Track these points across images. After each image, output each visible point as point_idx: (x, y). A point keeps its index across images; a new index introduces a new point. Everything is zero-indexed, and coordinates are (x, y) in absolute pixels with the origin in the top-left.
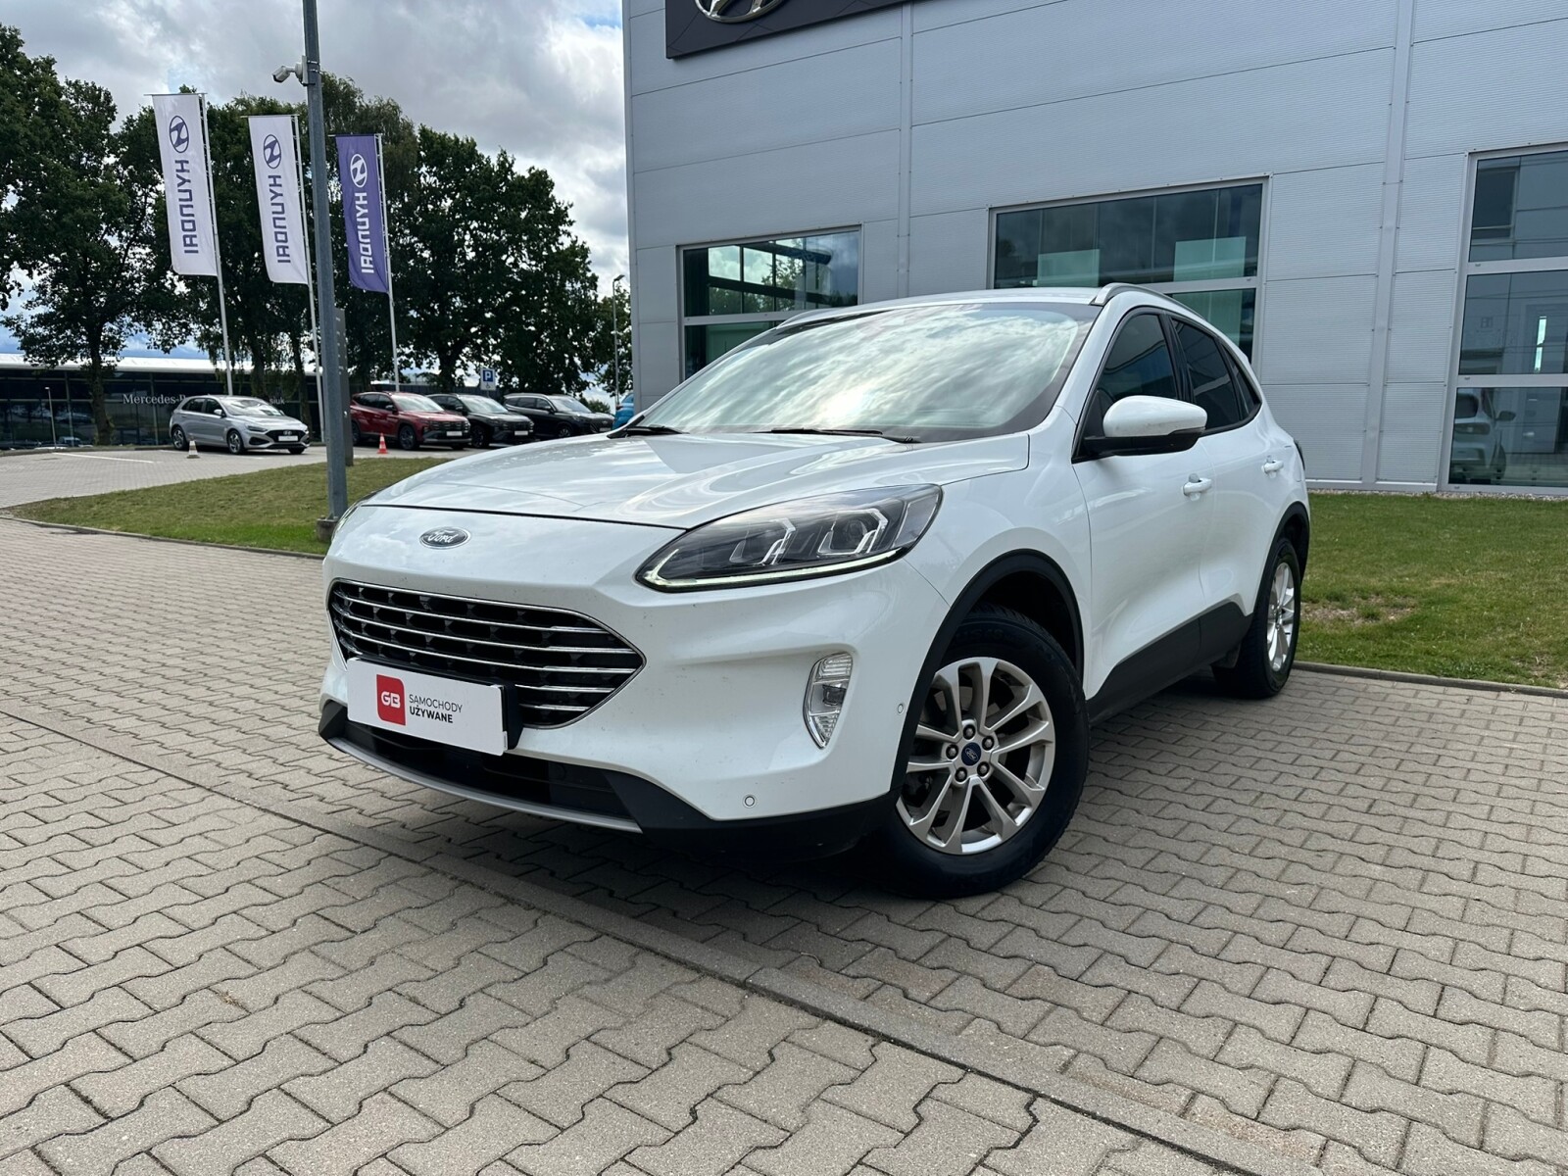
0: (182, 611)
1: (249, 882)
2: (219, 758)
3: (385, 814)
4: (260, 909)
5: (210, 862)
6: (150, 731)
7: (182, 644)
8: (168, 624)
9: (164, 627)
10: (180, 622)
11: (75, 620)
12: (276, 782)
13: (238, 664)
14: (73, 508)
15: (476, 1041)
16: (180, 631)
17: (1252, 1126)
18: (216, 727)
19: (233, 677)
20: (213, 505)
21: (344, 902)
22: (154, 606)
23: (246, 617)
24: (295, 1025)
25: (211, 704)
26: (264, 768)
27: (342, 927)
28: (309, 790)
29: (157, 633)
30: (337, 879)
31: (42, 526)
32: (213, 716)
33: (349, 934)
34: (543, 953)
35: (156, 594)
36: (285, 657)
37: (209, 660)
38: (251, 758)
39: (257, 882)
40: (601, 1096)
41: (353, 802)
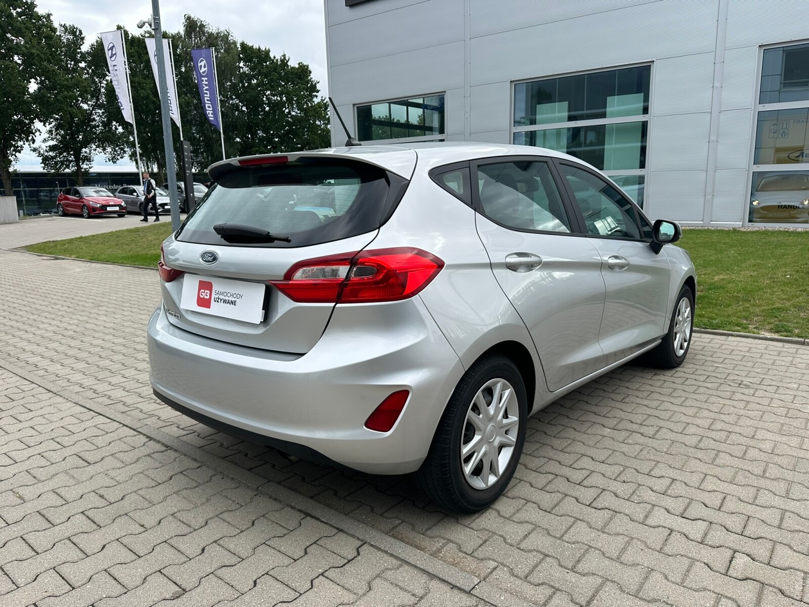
0: (88, 300)
1: (53, 439)
2: (70, 377)
3: (135, 405)
4: (52, 452)
5: (39, 430)
6: (44, 363)
7: (81, 318)
8: (77, 308)
9: (75, 309)
10: (84, 306)
11: (35, 306)
12: (91, 389)
13: (102, 328)
14: (56, 246)
15: (120, 516)
16: (82, 311)
17: (466, 558)
18: (77, 361)
19: (96, 335)
20: (123, 244)
21: (92, 449)
22: (75, 298)
23: (117, 303)
24: (42, 508)
25: (79, 349)
26: (88, 382)
27: (85, 461)
28: (105, 393)
29: (71, 312)
30: (93, 438)
31: (39, 256)
32: (77, 355)
33: (87, 464)
34: (172, 473)
35: (79, 292)
36: (126, 324)
37: (88, 326)
38: (85, 377)
39: (56, 440)
40: (165, 542)
41: (123, 399)
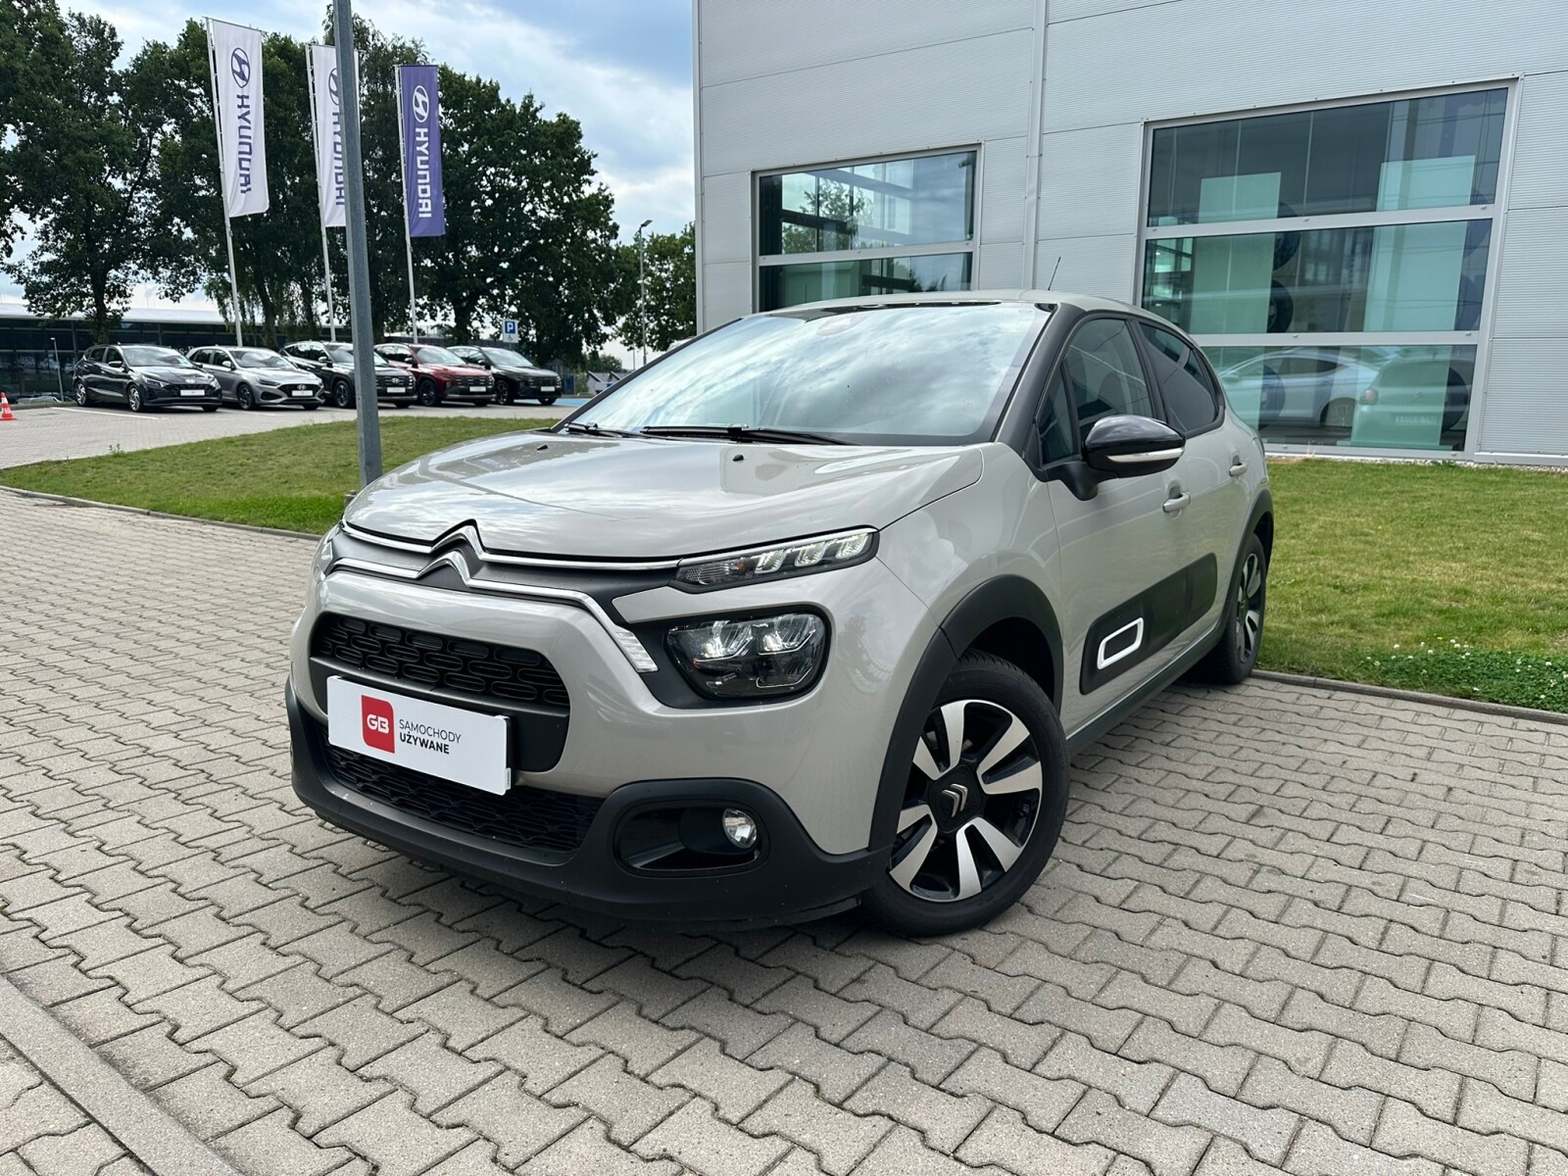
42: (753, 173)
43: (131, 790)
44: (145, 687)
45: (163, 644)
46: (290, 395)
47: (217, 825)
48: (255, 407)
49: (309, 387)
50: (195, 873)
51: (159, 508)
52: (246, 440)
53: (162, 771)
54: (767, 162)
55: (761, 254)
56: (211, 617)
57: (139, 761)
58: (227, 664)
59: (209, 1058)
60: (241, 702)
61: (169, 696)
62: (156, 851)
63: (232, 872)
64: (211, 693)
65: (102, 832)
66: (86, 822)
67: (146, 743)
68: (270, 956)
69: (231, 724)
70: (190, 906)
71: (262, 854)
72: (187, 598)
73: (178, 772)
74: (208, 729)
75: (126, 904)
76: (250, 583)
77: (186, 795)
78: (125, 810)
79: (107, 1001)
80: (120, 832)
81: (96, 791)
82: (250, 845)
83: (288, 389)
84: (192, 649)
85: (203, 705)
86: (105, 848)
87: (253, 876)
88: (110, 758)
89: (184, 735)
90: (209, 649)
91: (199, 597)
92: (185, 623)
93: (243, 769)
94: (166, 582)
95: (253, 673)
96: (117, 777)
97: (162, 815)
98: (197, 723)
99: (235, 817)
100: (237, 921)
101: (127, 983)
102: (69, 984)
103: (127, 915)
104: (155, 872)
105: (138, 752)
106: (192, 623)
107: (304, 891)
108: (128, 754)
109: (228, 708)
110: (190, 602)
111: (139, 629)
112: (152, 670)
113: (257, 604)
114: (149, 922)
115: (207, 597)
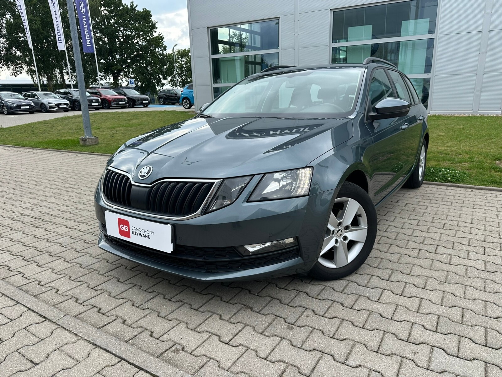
0: (29, 182)
2: (56, 286)
7: (30, 201)
8: (23, 190)
10: (29, 188)
13: (58, 212)
16: (29, 193)
18: (52, 259)
19: (57, 221)
20: (38, 133)
23: (58, 184)
42: (208, 28)
43: (19, 225)
44: (20, 197)
45: (24, 185)
46: (59, 107)
47: (47, 232)
48: (47, 111)
49: (65, 104)
50: (41, 245)
51: (17, 145)
52: (45, 122)
53: (29, 219)
54: (212, 24)
55: (212, 54)
56: (39, 177)
57: (20, 217)
58: (45, 190)
59: (50, 288)
60: (51, 200)
61: (28, 199)
62: (29, 240)
63: (53, 244)
64: (41, 198)
65: (12, 236)
66: (6, 234)
67: (22, 212)
68: (66, 264)
69: (48, 206)
70: (40, 253)
71: (62, 239)
72: (30, 171)
73: (33, 219)
74: (41, 208)
75: (22, 254)
76: (50, 166)
77: (36, 225)
78: (18, 230)
79: (19, 277)
80: (17, 236)
81: (8, 226)
82: (57, 237)
83: (58, 105)
84: (34, 186)
85: (39, 201)
86: (13, 240)
87: (59, 244)
88: (11, 217)
89: (34, 210)
90: (39, 185)
91: (34, 171)
92: (30, 179)
93: (53, 217)
94: (23, 167)
95: (54, 191)
96: (14, 222)
97: (29, 231)
98: (38, 206)
99: (52, 230)
100: (55, 256)
101: (24, 272)
102: (7, 274)
103: (22, 256)
104: (29, 245)
105: (20, 215)
106: (33, 178)
107: (75, 247)
108: (17, 216)
109: (47, 201)
110: (31, 173)
111: (15, 181)
112: (21, 192)
113: (53, 172)
114: (29, 257)
115: (37, 171)
